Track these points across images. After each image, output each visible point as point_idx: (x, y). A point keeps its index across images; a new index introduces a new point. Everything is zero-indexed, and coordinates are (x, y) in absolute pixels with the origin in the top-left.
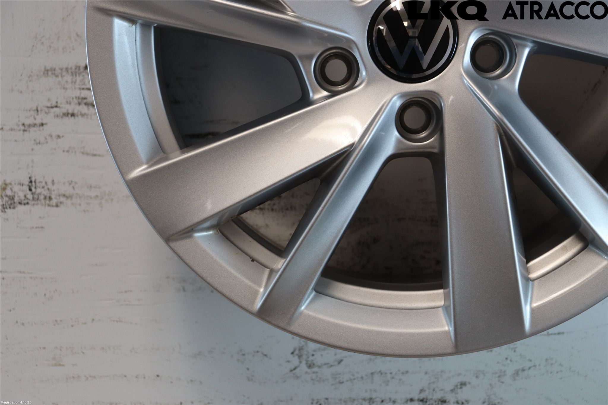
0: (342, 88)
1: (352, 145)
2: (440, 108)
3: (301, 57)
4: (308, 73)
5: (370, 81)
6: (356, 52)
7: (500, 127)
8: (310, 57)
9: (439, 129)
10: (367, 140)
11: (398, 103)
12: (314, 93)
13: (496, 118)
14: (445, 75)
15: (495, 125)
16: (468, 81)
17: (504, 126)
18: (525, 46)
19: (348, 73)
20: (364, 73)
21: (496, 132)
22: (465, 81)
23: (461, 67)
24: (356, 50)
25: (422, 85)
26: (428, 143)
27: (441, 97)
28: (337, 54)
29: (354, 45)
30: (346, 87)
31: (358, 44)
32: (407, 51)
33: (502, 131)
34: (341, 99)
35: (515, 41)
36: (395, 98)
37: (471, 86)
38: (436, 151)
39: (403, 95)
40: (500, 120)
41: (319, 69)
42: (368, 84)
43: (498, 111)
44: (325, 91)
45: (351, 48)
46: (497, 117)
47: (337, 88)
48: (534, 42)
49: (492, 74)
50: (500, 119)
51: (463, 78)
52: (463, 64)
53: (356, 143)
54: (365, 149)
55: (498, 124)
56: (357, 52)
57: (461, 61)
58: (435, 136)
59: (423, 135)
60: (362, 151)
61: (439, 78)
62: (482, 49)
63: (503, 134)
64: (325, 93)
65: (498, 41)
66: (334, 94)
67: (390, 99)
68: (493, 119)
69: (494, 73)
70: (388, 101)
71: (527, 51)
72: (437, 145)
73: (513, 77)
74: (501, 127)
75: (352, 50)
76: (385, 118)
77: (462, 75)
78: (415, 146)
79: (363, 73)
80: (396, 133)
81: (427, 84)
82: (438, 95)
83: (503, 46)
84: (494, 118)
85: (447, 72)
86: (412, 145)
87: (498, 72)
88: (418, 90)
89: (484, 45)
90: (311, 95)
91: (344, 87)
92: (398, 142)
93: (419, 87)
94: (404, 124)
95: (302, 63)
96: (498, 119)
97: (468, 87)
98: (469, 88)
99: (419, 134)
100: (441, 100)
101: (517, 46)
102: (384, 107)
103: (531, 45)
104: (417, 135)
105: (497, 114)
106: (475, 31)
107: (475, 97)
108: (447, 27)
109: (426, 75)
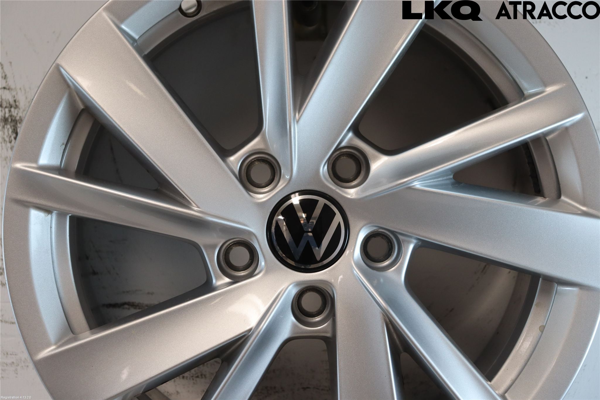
0: (242, 274)
1: (250, 330)
2: (332, 296)
3: (206, 247)
4: (212, 261)
5: (269, 270)
6: (256, 244)
7: (386, 316)
8: (214, 247)
9: (332, 314)
10: (264, 326)
11: (293, 291)
12: (217, 279)
13: (383, 308)
14: (337, 266)
15: (381, 315)
16: (357, 272)
17: (391, 317)
18: (409, 242)
19: (250, 259)
21: (383, 320)
22: (355, 272)
23: (352, 259)
24: (256, 241)
25: (316, 275)
26: (320, 329)
27: (333, 286)
28: (240, 242)
29: (254, 237)
30: (248, 272)
31: (257, 236)
32: (303, 243)
33: (388, 321)
35: (401, 237)
36: (291, 286)
37: (361, 277)
38: (329, 335)
39: (298, 284)
40: (386, 311)
41: (223, 256)
42: (267, 272)
43: (384, 302)
44: (226, 278)
45: (252, 240)
47: (240, 273)
48: (418, 239)
49: (380, 264)
50: (386, 309)
51: (354, 269)
52: (353, 257)
53: (253, 328)
54: (262, 334)
56: (258, 244)
57: (352, 255)
58: (328, 322)
59: (318, 319)
60: (258, 336)
61: (332, 269)
62: (373, 239)
63: (389, 323)
64: (227, 280)
65: (388, 234)
66: (236, 280)
67: (286, 287)
68: (380, 309)
69: (384, 263)
70: (284, 289)
71: (411, 247)
72: (330, 330)
73: (399, 270)
75: (253, 242)
76: (281, 305)
77: (352, 266)
78: (310, 330)
79: (262, 263)
80: (293, 318)
81: (320, 274)
82: (331, 284)
83: (392, 239)
84: (380, 307)
85: (339, 263)
86: (307, 330)
87: (387, 263)
88: (313, 279)
89: (375, 237)
90: (214, 281)
91: (246, 273)
92: (294, 326)
93: (313, 277)
94: (302, 307)
95: (206, 252)
96: (384, 310)
97: (357, 278)
98: (359, 280)
99: (315, 317)
100: (334, 289)
101: (403, 242)
102: (281, 295)
103: (415, 241)
104: (313, 318)
105: (383, 305)
106: (364, 228)
107: (364, 288)
108: (339, 223)
109: (320, 266)
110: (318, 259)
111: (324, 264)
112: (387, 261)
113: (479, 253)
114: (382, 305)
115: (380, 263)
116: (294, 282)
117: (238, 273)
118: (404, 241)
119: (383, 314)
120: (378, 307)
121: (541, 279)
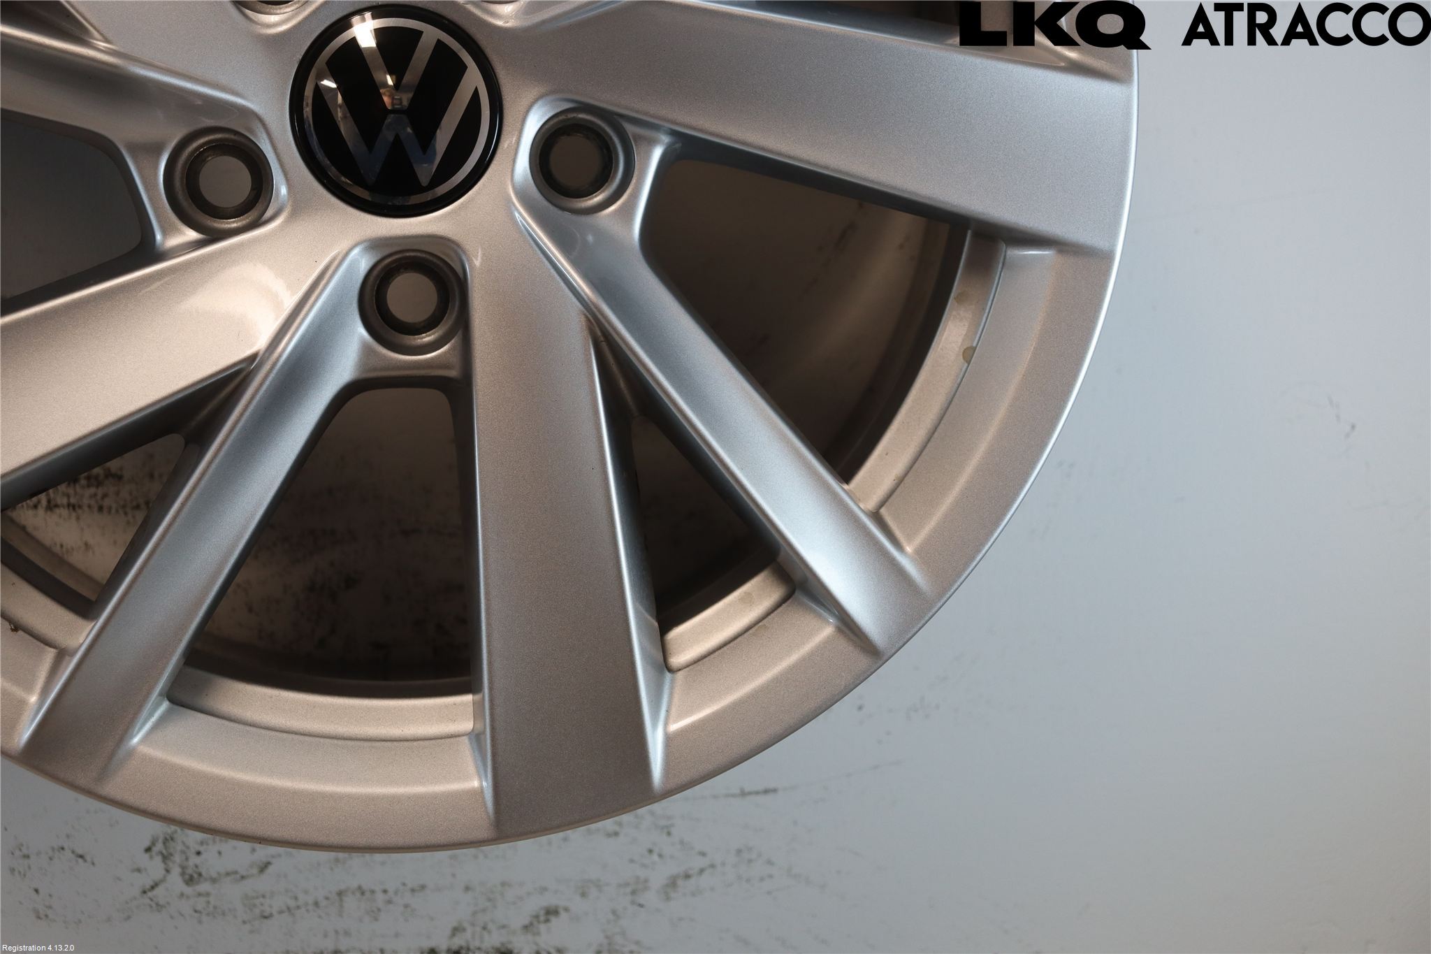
0: (234, 225)
1: (253, 357)
2: (461, 276)
3: (134, 148)
4: (151, 187)
5: (299, 208)
6: (263, 141)
7: (593, 321)
8: (156, 149)
9: (463, 326)
10: (288, 345)
11: (362, 263)
12: (165, 233)
13: (585, 302)
14: (472, 200)
15: (583, 319)
16: (523, 216)
17: (603, 321)
18: (652, 142)
19: (253, 189)
20: (284, 190)
21: (586, 333)
22: (517, 215)
23: (509, 182)
24: (264, 136)
25: (420, 222)
26: (432, 358)
27: (464, 252)
28: (226, 143)
29: (259, 125)
31: (267, 123)
32: (384, 141)
33: (599, 333)
34: (227, 249)
35: (630, 129)
36: (356, 251)
37: (531, 228)
38: (453, 373)
39: (375, 244)
40: (592, 307)
41: (182, 178)
42: (294, 214)
43: (590, 288)
44: (190, 230)
45: (252, 132)
46: (586, 299)
47: (227, 223)
48: (674, 133)
49: (580, 201)
50: (593, 303)
51: (513, 208)
52: (512, 176)
53: (261, 353)
54: (282, 366)
55: (589, 316)
56: (267, 141)
57: (510, 170)
58: (453, 341)
59: (427, 338)
60: (275, 371)
61: (460, 208)
62: (564, 140)
63: (602, 339)
64: (192, 235)
65: (600, 127)
66: (214, 236)
67: (343, 253)
68: (579, 305)
69: (590, 199)
70: (340, 258)
71: (657, 153)
72: (455, 360)
73: (627, 211)
74: (597, 323)
75: (256, 136)
76: (330, 295)
77: (509, 200)
78: (405, 362)
79: (281, 190)
80: (361, 331)
81: (430, 221)
82: (458, 245)
83: (610, 138)
84: (580, 301)
85: (478, 193)
86: (400, 361)
87: (598, 198)
88: (410, 234)
89: (569, 135)
90: (159, 237)
91: (244, 222)
92: (366, 351)
93: (413, 227)
94: (388, 310)
95: (136, 164)
96: (587, 304)
97: (523, 229)
98: (526, 233)
99: (421, 334)
100: (464, 258)
101: (635, 141)
102: (330, 272)
103: (666, 139)
104: (416, 337)
105: (586, 294)
106: (540, 103)
107: (539, 252)
108: (476, 89)
109: (429, 199)
110: (424, 180)
111: (439, 195)
112: (598, 195)
113: (821, 167)
114: (585, 292)
115: (582, 199)
116: (365, 241)
117: (222, 223)
118: (638, 138)
119: (587, 317)
120: (574, 300)
121: (969, 233)
